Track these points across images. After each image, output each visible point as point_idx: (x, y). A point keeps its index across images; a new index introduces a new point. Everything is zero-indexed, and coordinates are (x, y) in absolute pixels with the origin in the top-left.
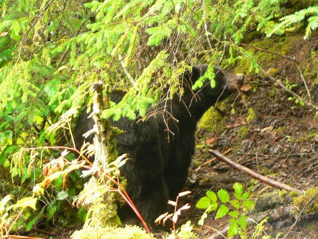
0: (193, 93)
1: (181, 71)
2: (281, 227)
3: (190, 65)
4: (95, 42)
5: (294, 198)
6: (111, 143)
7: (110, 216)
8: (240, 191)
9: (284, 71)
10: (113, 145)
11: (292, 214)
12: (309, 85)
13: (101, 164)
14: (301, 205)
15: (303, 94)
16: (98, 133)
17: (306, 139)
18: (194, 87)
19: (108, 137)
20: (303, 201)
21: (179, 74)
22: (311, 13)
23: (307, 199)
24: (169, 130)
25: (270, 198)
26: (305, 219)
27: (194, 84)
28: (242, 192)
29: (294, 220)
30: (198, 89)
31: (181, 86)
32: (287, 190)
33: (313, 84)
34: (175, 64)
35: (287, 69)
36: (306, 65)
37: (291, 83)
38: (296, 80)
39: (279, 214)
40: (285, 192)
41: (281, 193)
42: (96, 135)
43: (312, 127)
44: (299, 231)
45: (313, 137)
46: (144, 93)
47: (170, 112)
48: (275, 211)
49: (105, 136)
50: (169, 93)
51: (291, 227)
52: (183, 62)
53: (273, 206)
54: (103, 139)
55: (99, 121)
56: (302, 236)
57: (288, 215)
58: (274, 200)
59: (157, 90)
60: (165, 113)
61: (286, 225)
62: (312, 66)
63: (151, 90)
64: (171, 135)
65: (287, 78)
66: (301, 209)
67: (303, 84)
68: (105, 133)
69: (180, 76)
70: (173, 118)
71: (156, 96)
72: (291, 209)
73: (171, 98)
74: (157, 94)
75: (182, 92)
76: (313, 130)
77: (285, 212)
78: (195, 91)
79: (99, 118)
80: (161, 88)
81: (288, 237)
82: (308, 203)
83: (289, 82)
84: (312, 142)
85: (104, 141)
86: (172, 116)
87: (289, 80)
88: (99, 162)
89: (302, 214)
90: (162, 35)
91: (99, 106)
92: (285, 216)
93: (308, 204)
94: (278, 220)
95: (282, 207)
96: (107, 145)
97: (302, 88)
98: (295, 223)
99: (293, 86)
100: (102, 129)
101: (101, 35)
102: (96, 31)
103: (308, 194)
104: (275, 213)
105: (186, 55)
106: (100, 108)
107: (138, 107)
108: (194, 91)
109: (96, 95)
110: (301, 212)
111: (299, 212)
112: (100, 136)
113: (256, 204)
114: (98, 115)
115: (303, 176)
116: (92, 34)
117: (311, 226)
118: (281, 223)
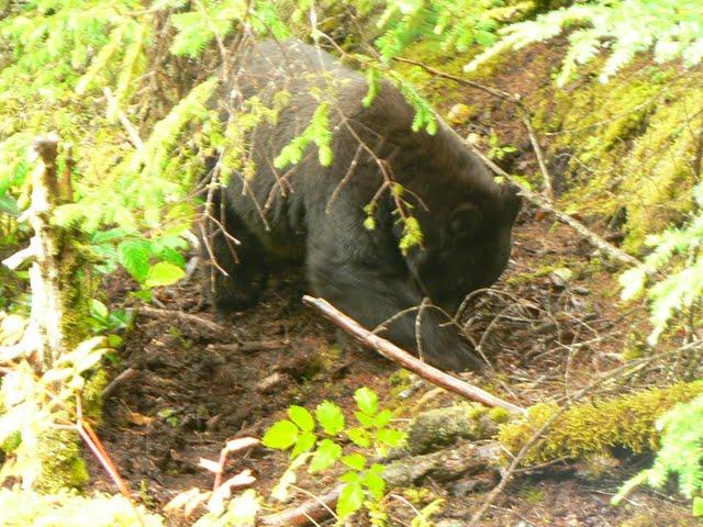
0: (277, 176)
1: (250, 121)
2: (468, 493)
3: (271, 107)
4: (46, 36)
5: (501, 426)
6: (72, 284)
7: (63, 458)
8: (369, 407)
9: (487, 114)
10: (75, 290)
11: (494, 465)
12: (544, 149)
13: (45, 332)
14: (517, 443)
15: (529, 171)
16: (42, 259)
17: (530, 276)
18: (279, 162)
19: (66, 270)
20: (521, 435)
21: (244, 128)
22: (576, 21)
23: (530, 431)
24: (215, 263)
25: (444, 421)
26: (525, 477)
27: (278, 153)
28: (375, 410)
29: (497, 477)
30: (289, 166)
31: (247, 156)
32: (485, 404)
33: (552, 149)
34: (236, 103)
35: (494, 109)
36: (538, 103)
37: (502, 143)
38: (512, 138)
39: (463, 463)
40: (479, 407)
41: (469, 410)
42: (35, 264)
43: (546, 248)
44: (507, 504)
45: (546, 275)
46: (157, 168)
47: (218, 219)
48: (455, 453)
49: (58, 267)
50: (219, 172)
51: (491, 496)
52: (255, 99)
53: (450, 441)
54: (53, 273)
55: (46, 230)
56: (517, 518)
57: (485, 465)
58: (454, 426)
59: (188, 164)
60: (208, 219)
61: (477, 489)
62: (551, 106)
63: (175, 160)
64: (218, 274)
65: (492, 130)
66: (515, 453)
67: (530, 148)
68: (58, 258)
69: (246, 133)
70: (226, 233)
71: (188, 176)
72: (492, 452)
73: (224, 184)
74: (188, 170)
75: (249, 172)
76: (549, 257)
77: (477, 459)
78: (282, 172)
79: (47, 222)
80: (200, 158)
81: (482, 519)
82: (532, 439)
83: (498, 142)
84: (545, 287)
85: (55, 279)
86: (222, 228)
87: (498, 135)
88: (40, 327)
89: (519, 466)
90: (207, 32)
91: (48, 195)
92: (477, 469)
93: (533, 443)
94: (460, 476)
95: (471, 446)
96: (61, 287)
97: (527, 155)
98: (501, 486)
99: (508, 150)
100: (53, 250)
101: (60, 23)
102: (51, 12)
103: (532, 419)
104: (454, 460)
105: (263, 83)
106: (49, 199)
107: (141, 201)
108: (277, 170)
109: (41, 167)
110: (516, 460)
111: (510, 460)
112: (45, 266)
113: (411, 434)
114: (43, 217)
115: (522, 366)
116: (40, 18)
117: (537, 492)
118: (467, 484)
